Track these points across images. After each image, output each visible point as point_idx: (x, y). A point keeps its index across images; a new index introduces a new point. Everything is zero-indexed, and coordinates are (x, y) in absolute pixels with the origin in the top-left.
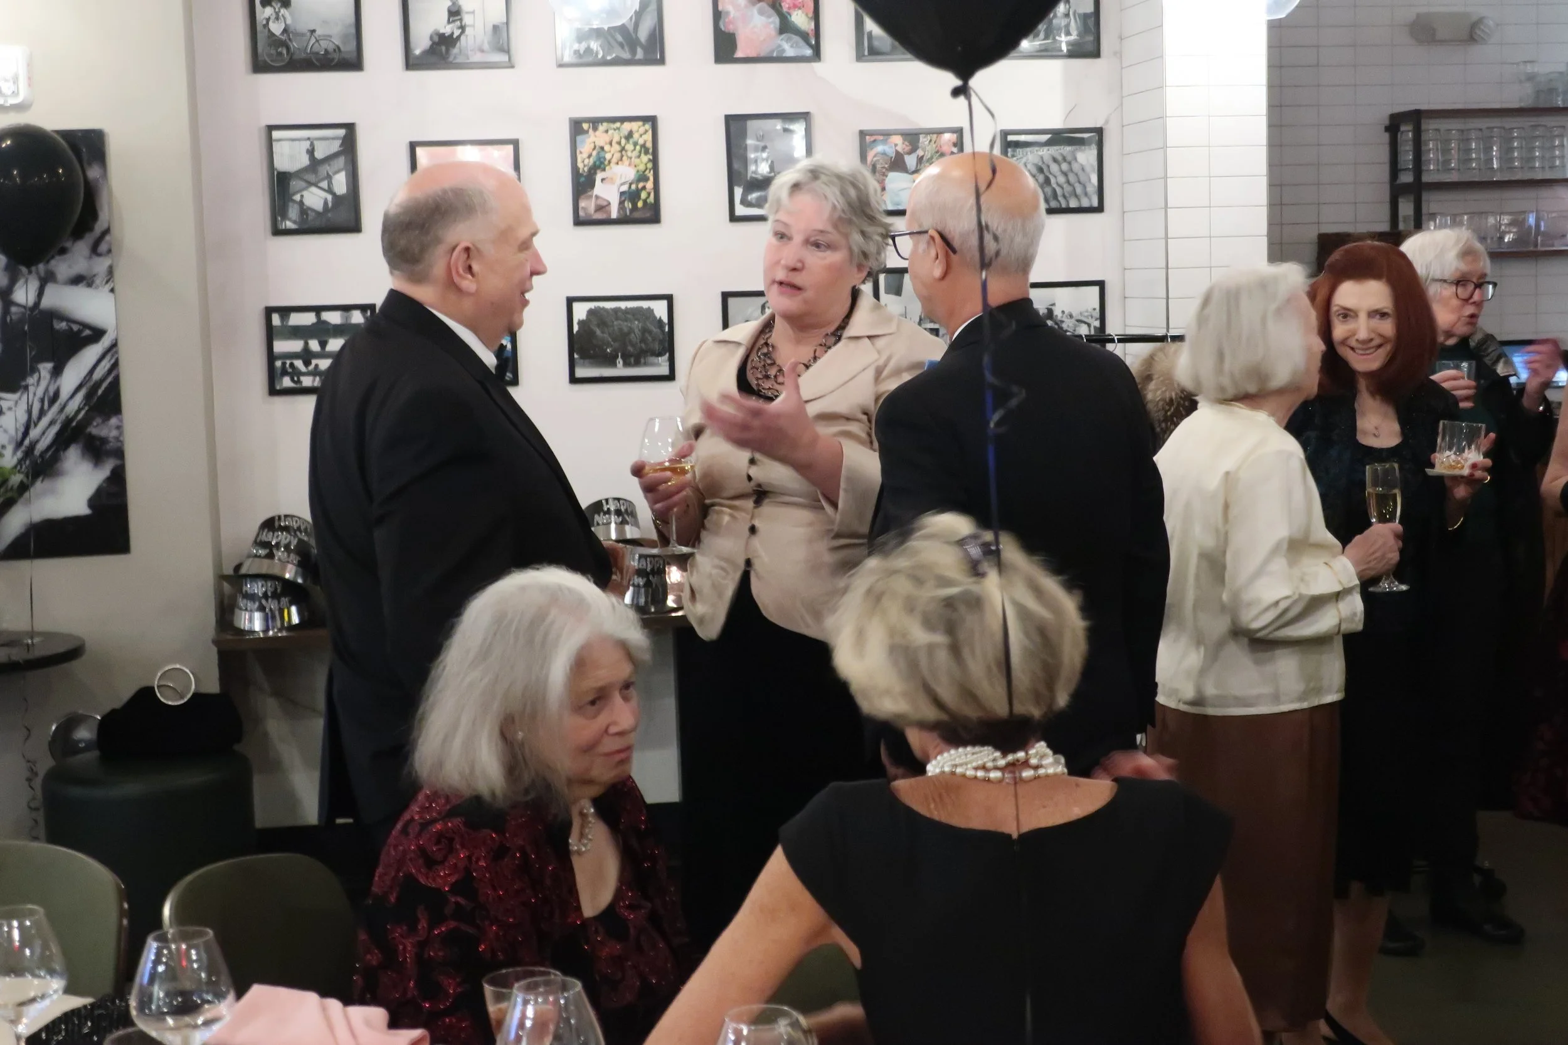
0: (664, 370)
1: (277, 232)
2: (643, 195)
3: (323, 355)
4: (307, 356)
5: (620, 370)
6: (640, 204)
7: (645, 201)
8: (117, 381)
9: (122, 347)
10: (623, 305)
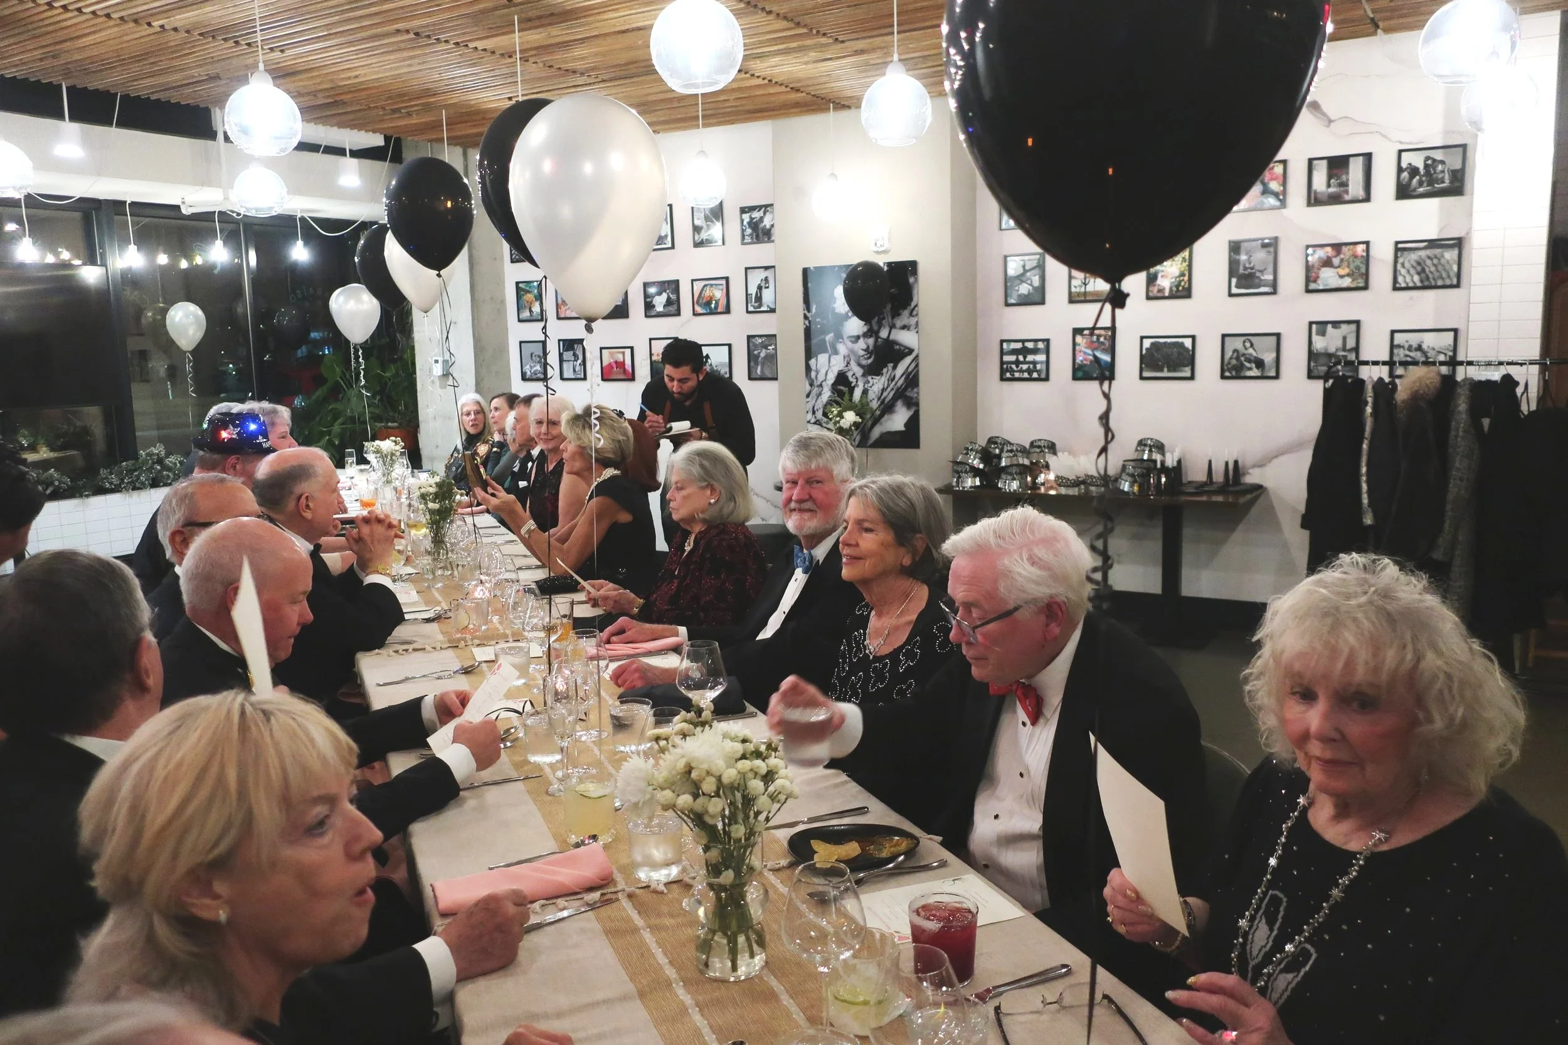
0: (1188, 374)
1: (1007, 305)
2: (1183, 284)
3: (1025, 362)
4: (1017, 363)
5: (1165, 374)
6: (1181, 288)
7: (1183, 287)
8: (918, 371)
9: (920, 357)
10: (1169, 340)
